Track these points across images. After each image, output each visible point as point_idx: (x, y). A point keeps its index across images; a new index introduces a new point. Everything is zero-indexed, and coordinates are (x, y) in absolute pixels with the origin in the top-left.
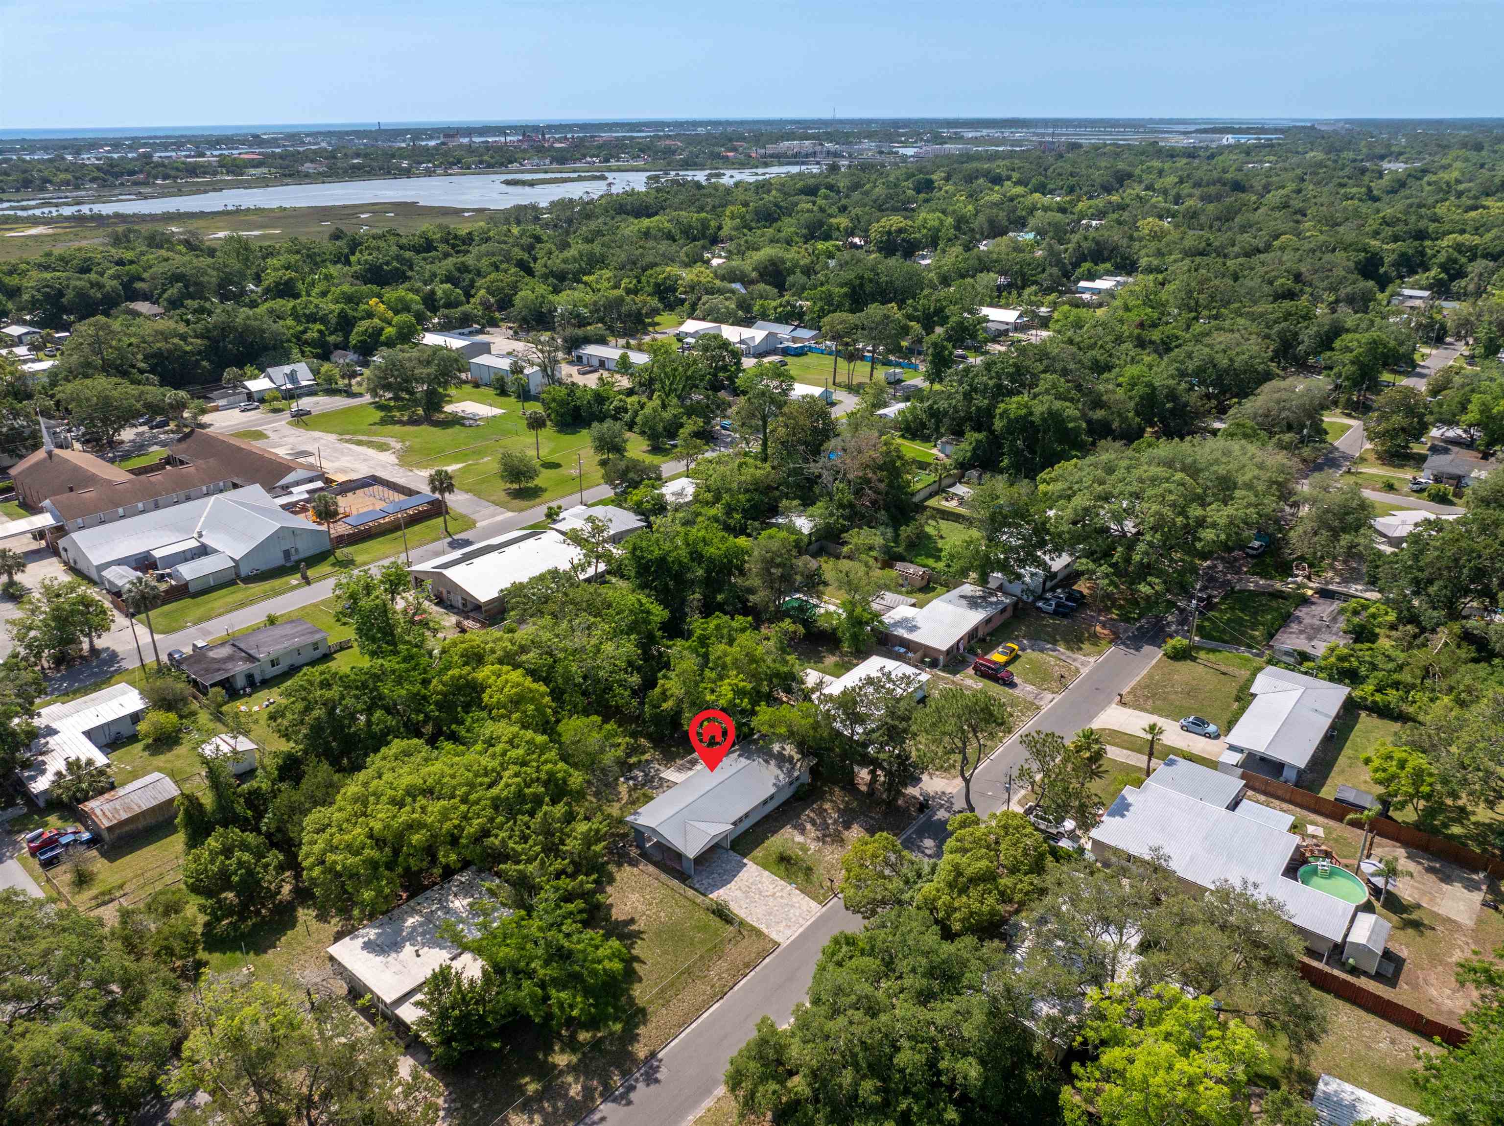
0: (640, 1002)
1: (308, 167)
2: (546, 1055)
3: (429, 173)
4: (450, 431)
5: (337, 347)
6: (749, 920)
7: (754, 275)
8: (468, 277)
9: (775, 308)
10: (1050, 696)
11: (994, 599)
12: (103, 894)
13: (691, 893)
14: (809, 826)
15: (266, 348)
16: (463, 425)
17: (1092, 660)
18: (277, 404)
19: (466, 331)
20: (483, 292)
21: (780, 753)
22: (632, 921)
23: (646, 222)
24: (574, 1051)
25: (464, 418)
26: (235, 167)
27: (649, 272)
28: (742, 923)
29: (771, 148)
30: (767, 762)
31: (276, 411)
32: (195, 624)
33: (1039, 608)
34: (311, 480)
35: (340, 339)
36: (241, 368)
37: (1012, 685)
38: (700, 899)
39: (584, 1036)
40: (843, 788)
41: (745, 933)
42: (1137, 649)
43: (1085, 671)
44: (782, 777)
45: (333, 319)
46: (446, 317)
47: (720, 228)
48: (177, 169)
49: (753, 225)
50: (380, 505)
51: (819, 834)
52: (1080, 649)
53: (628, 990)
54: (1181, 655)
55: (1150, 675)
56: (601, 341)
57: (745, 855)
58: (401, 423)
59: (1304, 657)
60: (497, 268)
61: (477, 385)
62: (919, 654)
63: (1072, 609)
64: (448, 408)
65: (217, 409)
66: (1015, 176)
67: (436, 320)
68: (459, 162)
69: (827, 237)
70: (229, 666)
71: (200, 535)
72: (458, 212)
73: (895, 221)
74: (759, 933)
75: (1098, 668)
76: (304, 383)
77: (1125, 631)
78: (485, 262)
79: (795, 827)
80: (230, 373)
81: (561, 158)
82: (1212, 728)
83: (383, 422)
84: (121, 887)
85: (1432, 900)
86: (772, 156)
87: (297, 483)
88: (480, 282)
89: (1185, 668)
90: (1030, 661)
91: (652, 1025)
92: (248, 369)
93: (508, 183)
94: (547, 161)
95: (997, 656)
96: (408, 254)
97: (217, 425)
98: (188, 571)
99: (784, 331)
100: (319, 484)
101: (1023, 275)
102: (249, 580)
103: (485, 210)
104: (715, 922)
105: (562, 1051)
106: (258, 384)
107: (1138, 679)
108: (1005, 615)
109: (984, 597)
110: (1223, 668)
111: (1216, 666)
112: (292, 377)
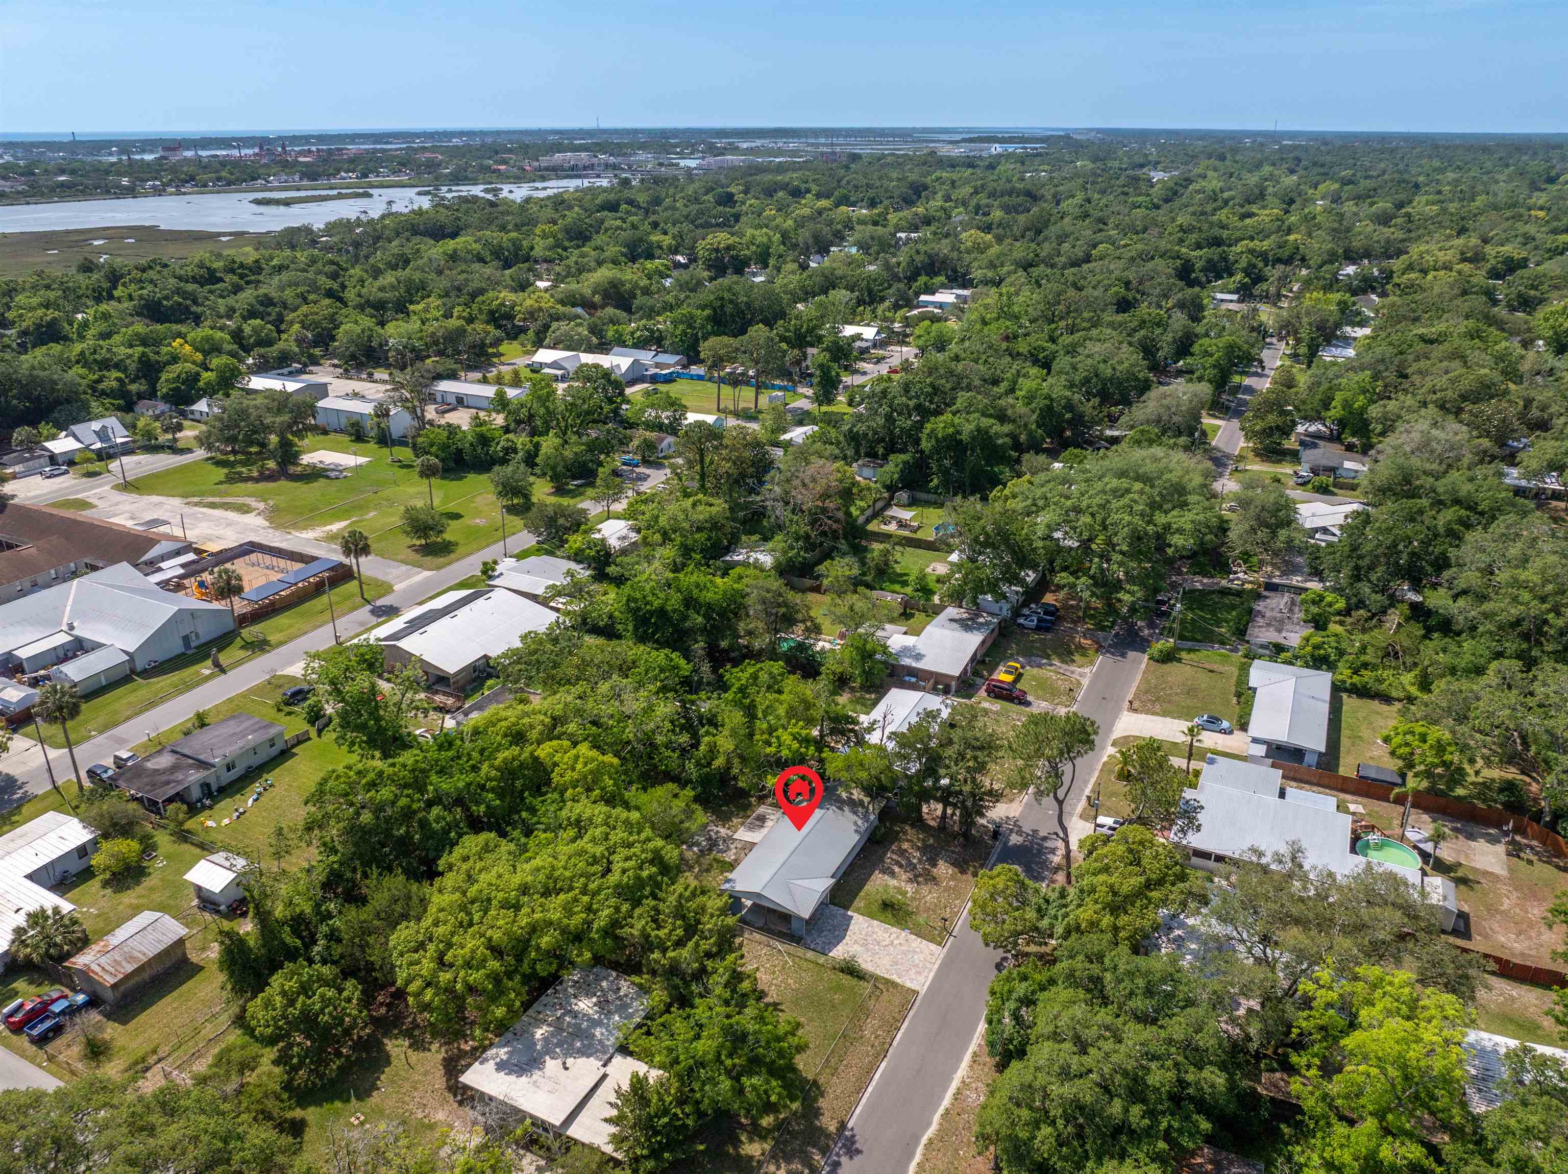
0: (808, 1076)
2: (736, 1148)
3: (159, 192)
4: (314, 485)
5: (141, 396)
6: (878, 972)
7: (597, 298)
8: (274, 310)
9: (632, 333)
11: (981, 620)
12: (136, 1063)
13: (810, 955)
14: (897, 869)
15: (58, 402)
16: (328, 477)
17: (1087, 670)
18: (91, 467)
19: (285, 371)
20: (296, 326)
21: (850, 799)
23: (451, 245)
24: (763, 1138)
25: (323, 470)
27: (480, 298)
28: (873, 977)
29: (545, 161)
30: (841, 809)
31: (90, 474)
32: (101, 732)
33: (1020, 625)
34: (178, 553)
35: (143, 388)
36: (35, 427)
37: (1028, 704)
38: (822, 960)
39: (766, 1121)
40: (913, 826)
41: (881, 986)
42: (1123, 655)
43: (1085, 682)
44: (860, 822)
45: (133, 366)
46: (261, 356)
47: (532, 248)
49: (567, 244)
50: (275, 577)
51: (909, 875)
52: (1073, 661)
53: (792, 1065)
54: (1168, 657)
55: (1144, 679)
56: (453, 376)
57: (847, 908)
59: (1278, 649)
60: (305, 300)
61: (325, 432)
62: (931, 682)
63: (1053, 623)
64: (302, 460)
65: (14, 476)
66: (815, 188)
67: (250, 361)
68: (192, 178)
69: (650, 256)
70: (180, 776)
71: (71, 628)
72: (213, 237)
73: (722, 238)
74: (894, 985)
75: (1096, 677)
76: (119, 440)
77: (1105, 639)
79: (883, 872)
80: (20, 433)
81: (311, 174)
82: (1225, 724)
83: (231, 479)
84: (154, 1052)
85: (1467, 856)
86: (547, 169)
87: (164, 558)
88: (290, 316)
89: (1171, 668)
90: (1034, 678)
92: (45, 428)
93: (258, 202)
94: (297, 177)
95: (1002, 676)
96: (190, 287)
97: (22, 495)
98: (79, 671)
99: (646, 357)
100: (191, 556)
101: (870, 292)
102: (146, 674)
103: (244, 233)
104: (846, 980)
105: (751, 1141)
106: (62, 445)
107: (1136, 684)
108: (994, 635)
109: (971, 619)
110: (1208, 666)
111: (1201, 665)
112: (103, 434)
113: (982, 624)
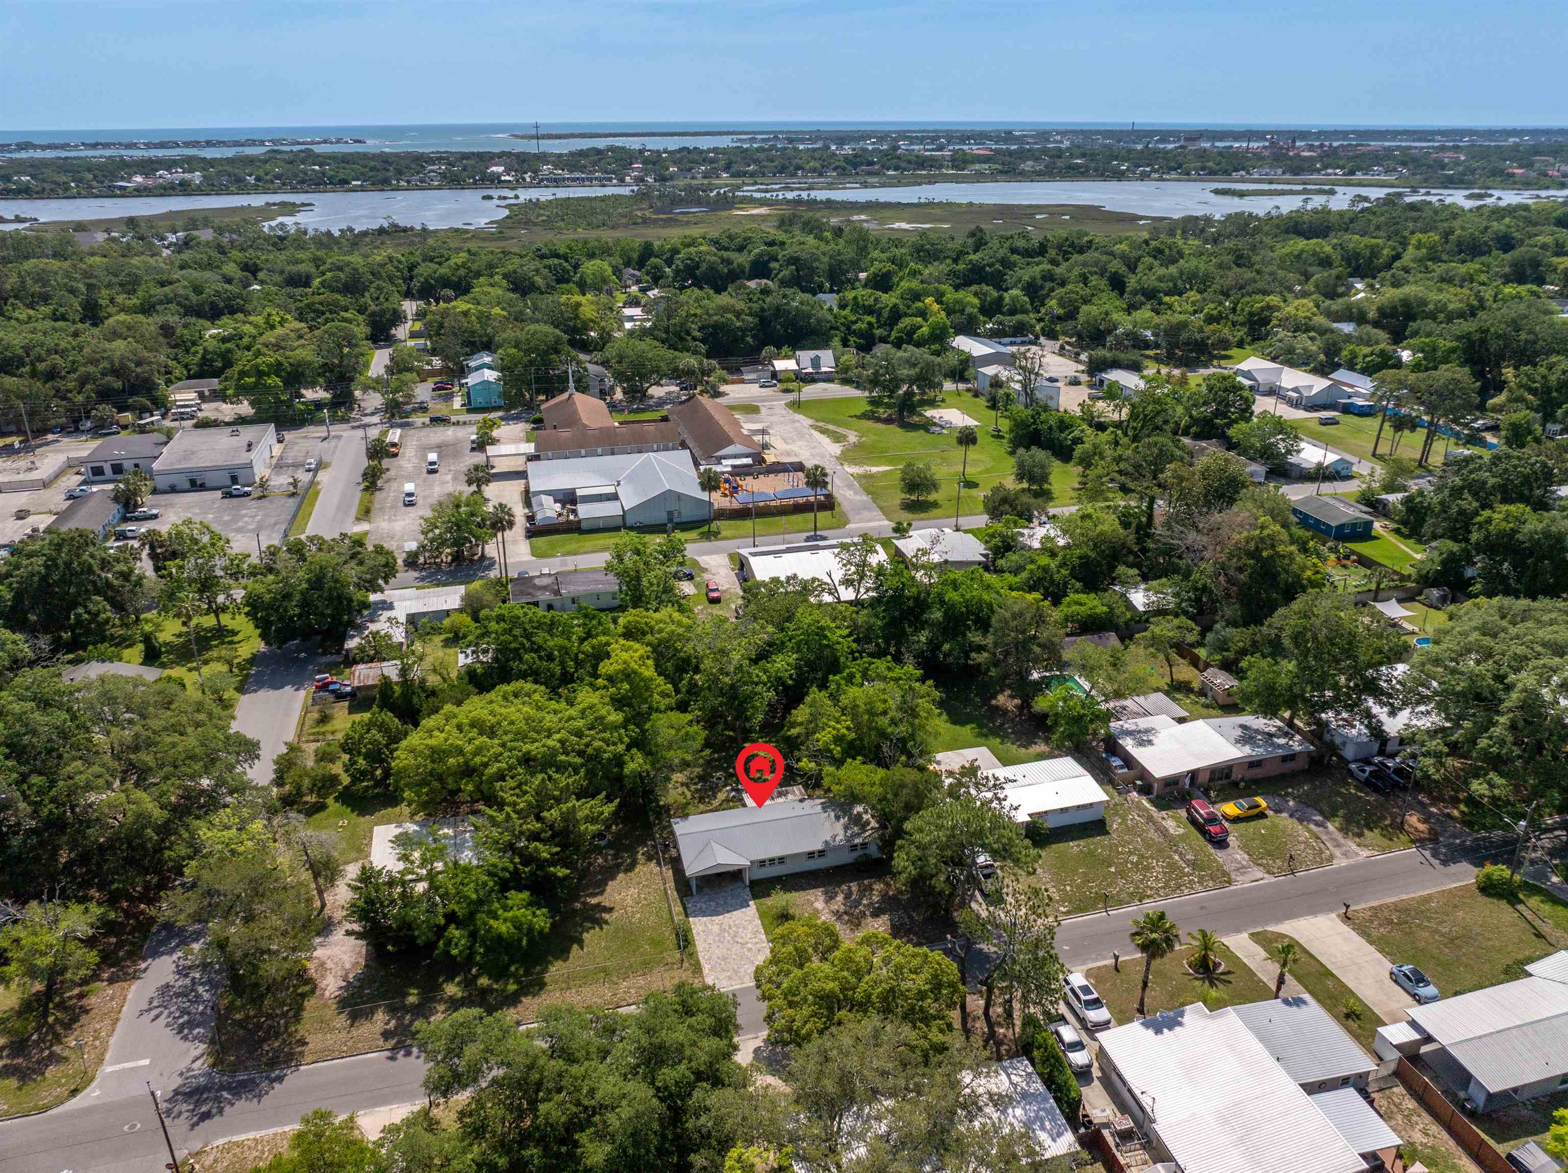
0: (547, 977)
1: (1028, 166)
2: (445, 980)
4: (913, 434)
5: (879, 339)
6: (701, 953)
7: (1376, 313)
8: (1048, 285)
10: (1259, 875)
11: (1283, 740)
13: (678, 907)
14: (840, 898)
15: (810, 333)
16: (927, 431)
17: (1364, 853)
18: (791, 386)
19: (1019, 340)
20: (1053, 303)
21: (859, 815)
22: (610, 910)
23: (1301, 244)
24: (466, 987)
25: (935, 424)
26: (960, 161)
28: (692, 955)
30: (837, 818)
31: (786, 391)
33: (1349, 771)
34: (746, 456)
35: (884, 332)
36: (779, 347)
37: (1221, 844)
38: (679, 917)
41: (686, 964)
42: (1448, 861)
43: (1340, 862)
44: (841, 836)
46: (1000, 323)
48: (909, 162)
50: (783, 489)
51: (843, 908)
52: (1360, 835)
53: (550, 962)
58: (878, 420)
62: (1132, 773)
64: (930, 413)
65: (743, 382)
70: (538, 593)
71: (618, 483)
72: (1135, 219)
74: (697, 970)
75: (1367, 865)
76: (824, 369)
77: (1454, 836)
78: (1076, 271)
79: (826, 893)
80: (769, 349)
81: (1298, 168)
82: (1431, 987)
83: (865, 416)
87: (735, 457)
88: (1060, 291)
90: (1274, 826)
91: (537, 1000)
92: (784, 349)
95: (1230, 808)
97: (732, 395)
98: (585, 511)
99: (1362, 384)
100: (748, 461)
102: (632, 530)
104: (671, 941)
106: (780, 365)
107: (1404, 897)
108: (1291, 765)
109: (1271, 735)
110: (1545, 929)
111: (1537, 923)
112: (816, 362)
113: (1273, 745)
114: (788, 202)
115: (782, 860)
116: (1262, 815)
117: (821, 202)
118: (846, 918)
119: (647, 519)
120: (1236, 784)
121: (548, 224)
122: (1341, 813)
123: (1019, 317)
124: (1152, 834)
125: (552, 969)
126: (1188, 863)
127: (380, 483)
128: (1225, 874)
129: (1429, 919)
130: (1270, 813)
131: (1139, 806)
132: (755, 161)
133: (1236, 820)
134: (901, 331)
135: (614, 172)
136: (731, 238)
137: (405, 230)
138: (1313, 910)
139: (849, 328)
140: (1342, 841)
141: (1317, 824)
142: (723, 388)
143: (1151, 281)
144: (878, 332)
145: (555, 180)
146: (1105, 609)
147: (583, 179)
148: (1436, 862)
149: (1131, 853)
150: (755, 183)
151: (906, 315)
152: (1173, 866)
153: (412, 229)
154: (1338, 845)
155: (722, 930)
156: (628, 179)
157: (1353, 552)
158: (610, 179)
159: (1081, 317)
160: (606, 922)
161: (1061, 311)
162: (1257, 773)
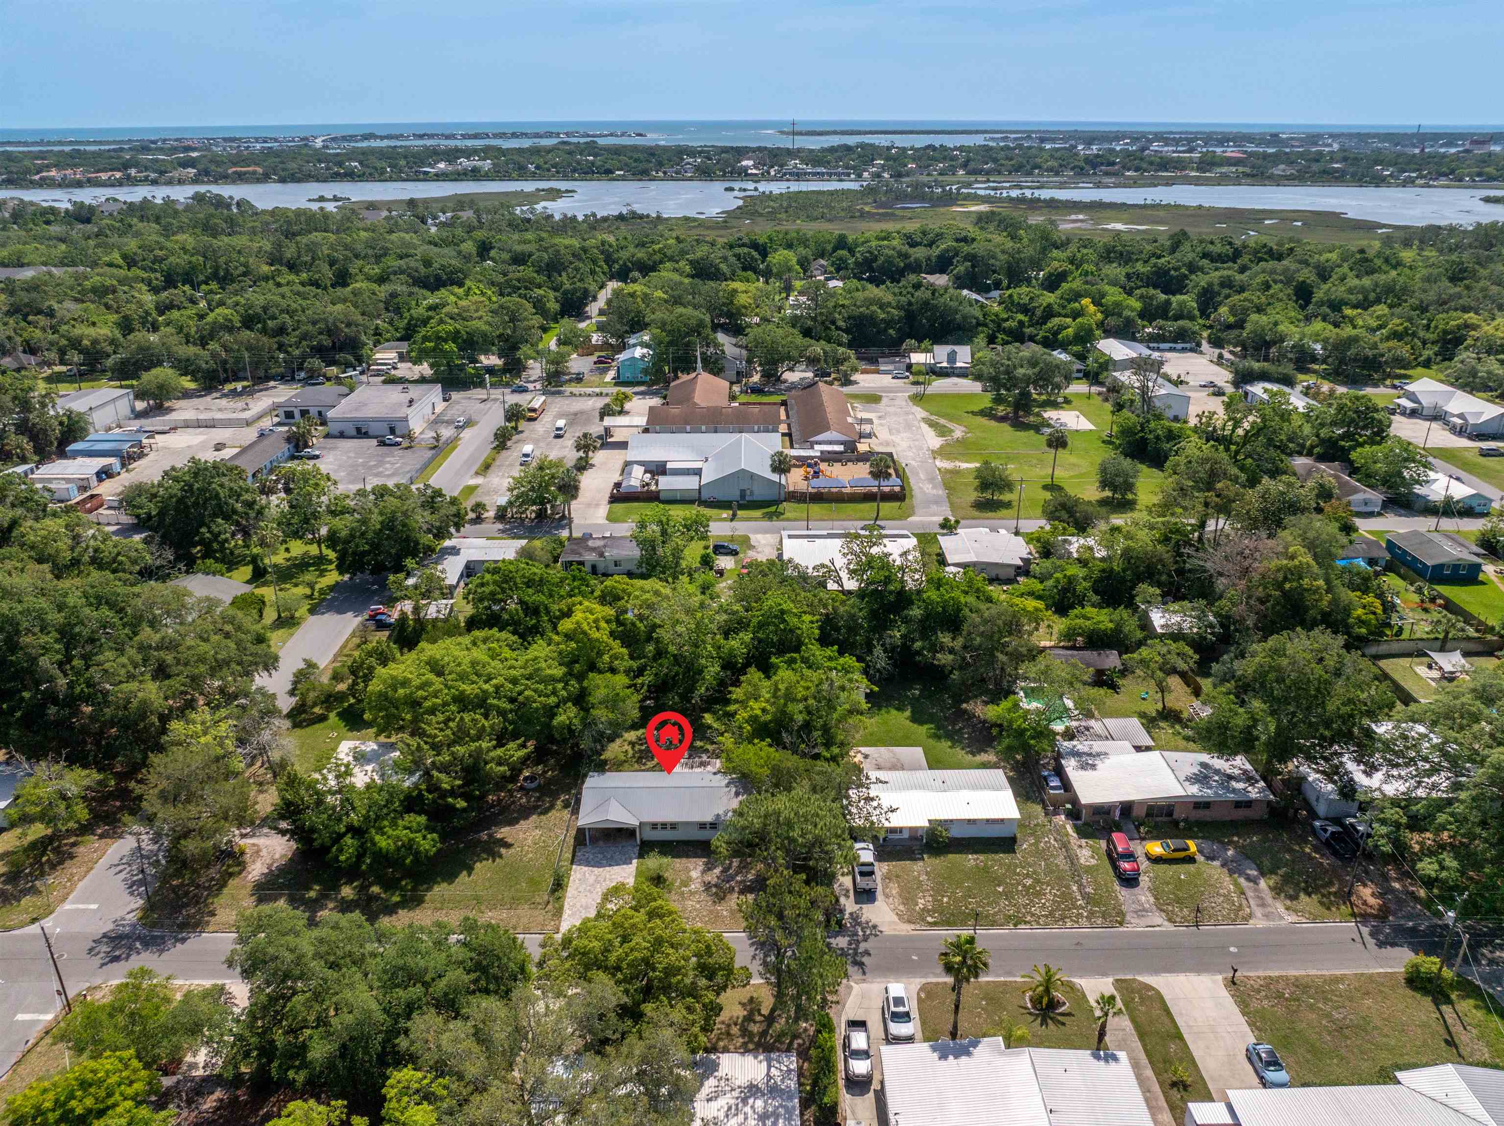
1: (1280, 169)
2: (345, 883)
6: (568, 900)
10: (1159, 921)
11: (1240, 785)
13: (568, 854)
16: (1040, 431)
17: (1290, 918)
18: (921, 379)
22: (508, 846)
25: (1050, 426)
26: (1207, 163)
28: (560, 899)
31: (915, 383)
34: (841, 443)
36: (920, 342)
37: (1129, 883)
38: (565, 863)
41: (550, 907)
43: (1259, 923)
44: (732, 811)
48: (1151, 163)
51: (715, 881)
57: (640, 856)
58: (994, 417)
62: (1067, 795)
64: (1050, 414)
65: (878, 372)
67: (1149, 330)
70: (586, 553)
71: (705, 460)
72: (1374, 228)
74: (559, 913)
75: (1290, 930)
80: (907, 343)
82: (1282, 1073)
88: (1234, 299)
89: (1403, 1000)
90: (1199, 873)
92: (925, 343)
97: (862, 384)
98: (665, 483)
100: (841, 448)
104: (546, 884)
105: (354, 888)
106: (918, 358)
107: (1313, 972)
108: (1242, 813)
109: (1230, 777)
110: (1462, 1037)
111: (1457, 1029)
112: (952, 357)
113: (1227, 789)
114: (1011, 199)
115: (674, 826)
116: (1191, 860)
117: (1045, 201)
118: (714, 890)
119: (720, 496)
120: (1176, 823)
121: (772, 216)
122: (1281, 872)
123: (1181, 323)
124: (1061, 861)
125: (436, 888)
126: (1086, 896)
127: (509, 443)
128: (1122, 914)
129: (1326, 1000)
130: (1200, 858)
131: (1059, 831)
132: (995, 160)
133: (1157, 860)
134: (1049, 331)
135: (854, 168)
136: (924, 233)
137: (641, 217)
138: (1200, 968)
139: (999, 326)
140: (1269, 899)
141: (1249, 879)
142: (856, 377)
143: (1339, 292)
144: (1027, 331)
145: (798, 174)
146: (1111, 625)
147: (823, 174)
148: (1371, 942)
149: (1028, 876)
150: (988, 181)
151: (1060, 315)
152: (1067, 896)
153: (648, 216)
154: (1263, 905)
155: (597, 881)
156: (866, 174)
157: (1441, 596)
158: (849, 175)
159: (1249, 326)
160: (501, 856)
161: (1232, 319)
162: (1202, 814)
